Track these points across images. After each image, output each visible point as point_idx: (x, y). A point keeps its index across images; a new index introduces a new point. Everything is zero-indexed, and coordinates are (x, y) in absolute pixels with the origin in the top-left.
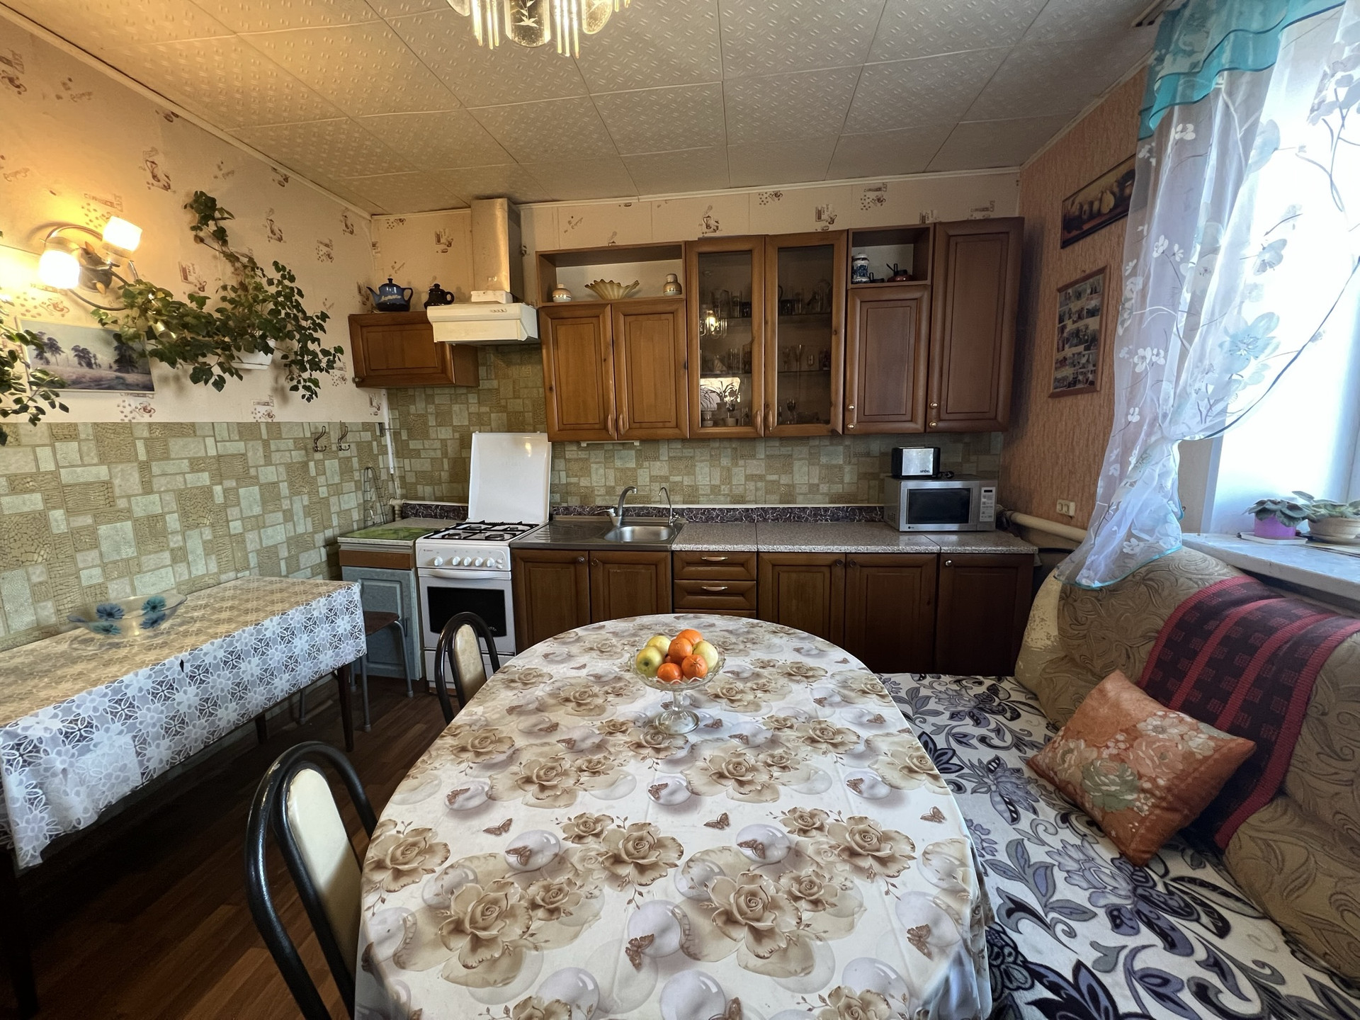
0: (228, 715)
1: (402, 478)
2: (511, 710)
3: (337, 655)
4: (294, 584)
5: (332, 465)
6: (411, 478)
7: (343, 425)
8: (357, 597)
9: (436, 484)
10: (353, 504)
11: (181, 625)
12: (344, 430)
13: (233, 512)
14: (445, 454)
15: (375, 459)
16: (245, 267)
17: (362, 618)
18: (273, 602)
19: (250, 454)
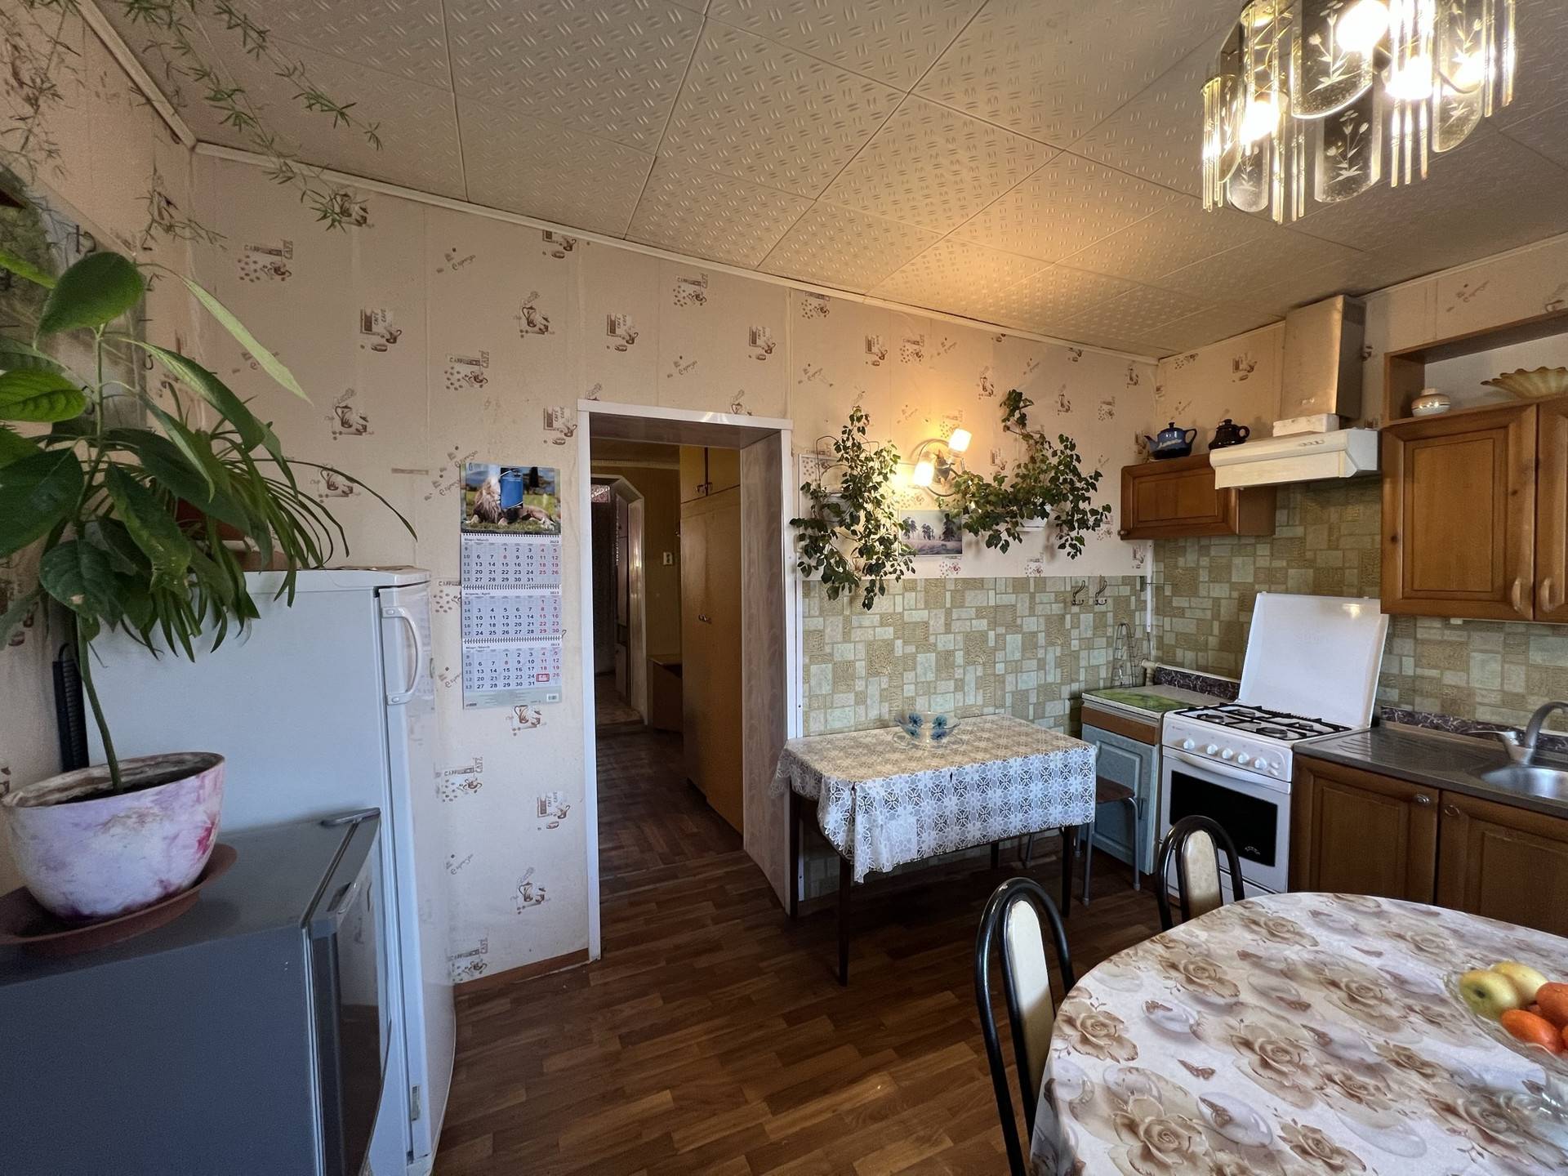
0: (974, 832)
1: (1160, 639)
2: (1244, 955)
3: (1066, 813)
4: (1037, 731)
5: (1087, 619)
6: (1169, 640)
7: (1102, 579)
8: (1092, 760)
9: (1200, 650)
10: (1102, 660)
11: (954, 743)
12: (1103, 584)
13: (1000, 655)
14: (1216, 616)
15: (1131, 614)
16: (1037, 443)
17: (1094, 783)
18: (1019, 744)
19: (1019, 606)
